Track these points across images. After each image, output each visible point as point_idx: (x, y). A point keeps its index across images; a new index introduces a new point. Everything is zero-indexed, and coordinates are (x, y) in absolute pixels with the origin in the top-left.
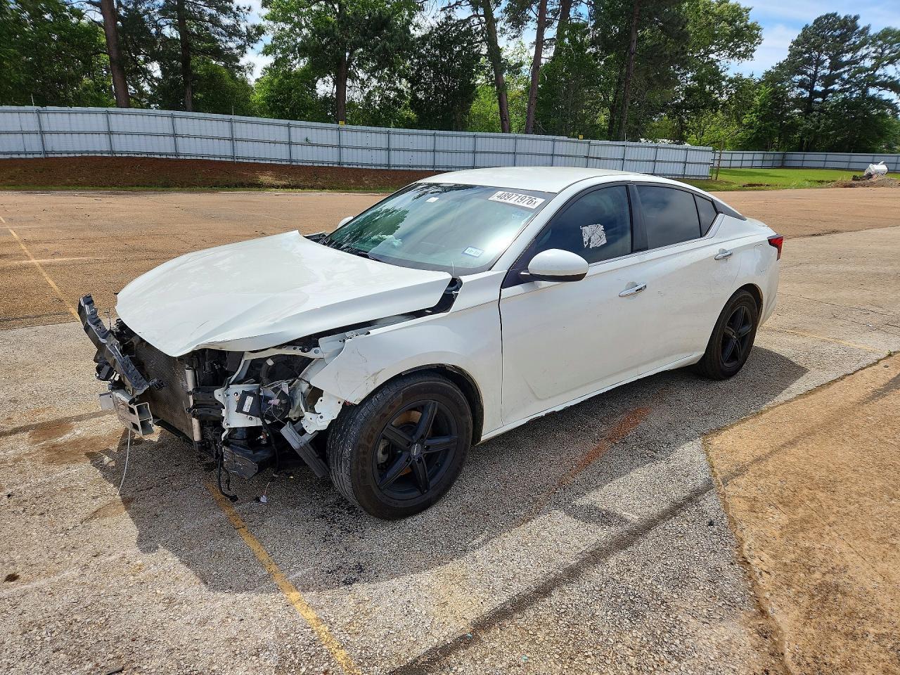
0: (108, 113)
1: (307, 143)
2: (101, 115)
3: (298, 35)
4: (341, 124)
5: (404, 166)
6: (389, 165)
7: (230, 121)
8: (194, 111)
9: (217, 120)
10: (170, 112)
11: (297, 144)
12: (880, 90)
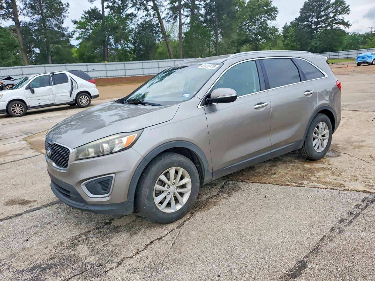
0: (22, 68)
1: (93, 70)
2: (19, 69)
3: (88, 33)
4: (106, 62)
5: (132, 75)
6: (126, 75)
7: (65, 66)
8: (52, 64)
9: (61, 66)
10: (44, 65)
11: (90, 71)
12: (339, 25)
